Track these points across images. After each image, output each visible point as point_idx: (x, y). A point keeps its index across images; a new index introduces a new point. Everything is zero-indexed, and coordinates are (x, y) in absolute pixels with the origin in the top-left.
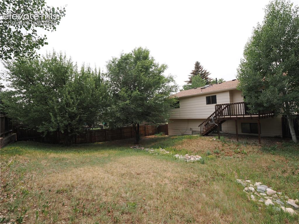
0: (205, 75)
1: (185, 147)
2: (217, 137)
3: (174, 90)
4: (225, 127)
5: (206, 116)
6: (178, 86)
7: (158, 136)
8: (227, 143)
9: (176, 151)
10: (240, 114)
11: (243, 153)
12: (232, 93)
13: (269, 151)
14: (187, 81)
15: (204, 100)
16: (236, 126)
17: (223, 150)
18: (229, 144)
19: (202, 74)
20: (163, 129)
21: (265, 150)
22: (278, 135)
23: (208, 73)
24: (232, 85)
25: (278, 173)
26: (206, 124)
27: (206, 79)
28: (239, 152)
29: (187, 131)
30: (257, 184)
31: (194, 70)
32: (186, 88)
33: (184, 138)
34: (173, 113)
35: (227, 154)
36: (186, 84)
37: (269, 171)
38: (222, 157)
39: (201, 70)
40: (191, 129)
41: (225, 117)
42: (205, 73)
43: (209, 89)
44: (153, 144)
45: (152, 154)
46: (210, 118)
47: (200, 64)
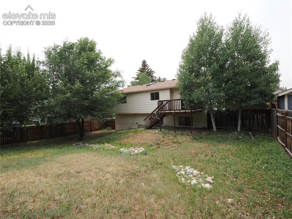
0: (150, 73)
1: (130, 140)
2: (159, 130)
3: (121, 85)
4: (166, 121)
5: (150, 111)
6: (125, 81)
7: (105, 131)
8: (167, 134)
9: (122, 145)
10: (177, 109)
11: (178, 143)
12: (172, 90)
13: (198, 139)
14: (135, 78)
15: (148, 96)
16: (174, 120)
17: (163, 141)
18: (168, 135)
19: (148, 72)
20: (111, 124)
21: (195, 139)
22: (204, 126)
23: (153, 71)
24: (172, 84)
25: (202, 157)
26: (150, 119)
27: (152, 77)
28: (176, 142)
29: (134, 125)
30: (187, 168)
31: (141, 67)
32: (133, 84)
33: (130, 132)
34: (119, 107)
35: (166, 144)
36: (133, 80)
37: (196, 156)
38: (161, 147)
39: (148, 69)
40: (137, 123)
41: (166, 112)
42: (151, 71)
43: (153, 87)
44: (98, 140)
45: (97, 150)
46: (154, 113)
47: (147, 63)
